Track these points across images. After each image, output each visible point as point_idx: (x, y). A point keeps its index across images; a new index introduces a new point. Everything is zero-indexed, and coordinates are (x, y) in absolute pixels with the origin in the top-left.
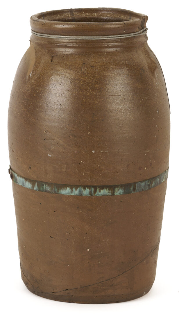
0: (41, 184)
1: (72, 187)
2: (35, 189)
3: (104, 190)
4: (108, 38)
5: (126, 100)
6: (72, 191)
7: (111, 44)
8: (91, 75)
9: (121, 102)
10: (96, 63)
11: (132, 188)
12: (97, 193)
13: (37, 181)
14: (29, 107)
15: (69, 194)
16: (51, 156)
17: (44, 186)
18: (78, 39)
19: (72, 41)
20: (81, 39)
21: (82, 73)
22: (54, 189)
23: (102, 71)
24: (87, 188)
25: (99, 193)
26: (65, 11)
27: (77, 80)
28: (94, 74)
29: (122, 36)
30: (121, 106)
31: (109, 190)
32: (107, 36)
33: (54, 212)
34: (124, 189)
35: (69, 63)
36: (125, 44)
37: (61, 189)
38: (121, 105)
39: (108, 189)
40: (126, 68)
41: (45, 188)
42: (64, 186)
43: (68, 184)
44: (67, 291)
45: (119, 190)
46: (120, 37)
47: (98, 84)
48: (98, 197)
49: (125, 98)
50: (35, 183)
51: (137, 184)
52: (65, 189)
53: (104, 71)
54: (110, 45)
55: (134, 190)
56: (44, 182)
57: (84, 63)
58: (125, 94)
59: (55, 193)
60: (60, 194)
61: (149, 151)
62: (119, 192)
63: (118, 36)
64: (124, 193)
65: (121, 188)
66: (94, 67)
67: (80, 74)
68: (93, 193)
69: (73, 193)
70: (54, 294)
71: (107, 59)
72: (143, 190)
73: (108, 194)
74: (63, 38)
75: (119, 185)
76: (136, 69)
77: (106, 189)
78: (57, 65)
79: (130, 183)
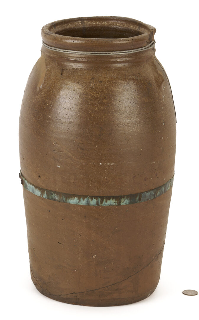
0: (50, 193)
1: (79, 197)
2: (44, 197)
3: (110, 200)
4: (117, 54)
5: (133, 115)
6: (80, 200)
7: (119, 60)
8: (100, 90)
9: (128, 116)
10: (105, 78)
11: (137, 198)
12: (103, 203)
13: (46, 190)
14: (39, 119)
15: (77, 203)
16: (59, 167)
17: (53, 195)
18: (87, 54)
19: (81, 56)
20: (90, 54)
21: (90, 87)
22: (63, 198)
23: (110, 86)
24: (94, 199)
25: (106, 203)
26: (76, 19)
27: (85, 94)
28: (102, 89)
29: (130, 52)
30: (128, 120)
31: (115, 200)
32: (115, 52)
33: (63, 220)
34: (130, 199)
35: (78, 77)
36: (133, 59)
37: (69, 198)
38: (128, 119)
39: (114, 200)
40: (134, 83)
41: (54, 197)
42: (72, 196)
43: (76, 194)
44: (74, 294)
45: (125, 200)
46: (128, 52)
47: (106, 99)
48: (105, 207)
49: (132, 112)
50: (44, 192)
51: (142, 194)
52: (73, 198)
53: (112, 86)
54: (118, 61)
55: (140, 200)
56: (53, 191)
57: (93, 78)
58: (132, 108)
59: (64, 202)
60: (68, 203)
61: (155, 162)
62: (125, 202)
63: (126, 51)
64: (130, 203)
65: (127, 199)
66: (102, 82)
67: (89, 89)
68: (100, 203)
69: (81, 203)
70: (61, 296)
71: (115, 74)
72: (148, 199)
73: (114, 204)
74: (73, 53)
75: (125, 196)
76: (143, 84)
77: (113, 199)
78: (66, 79)
79: (136, 194)
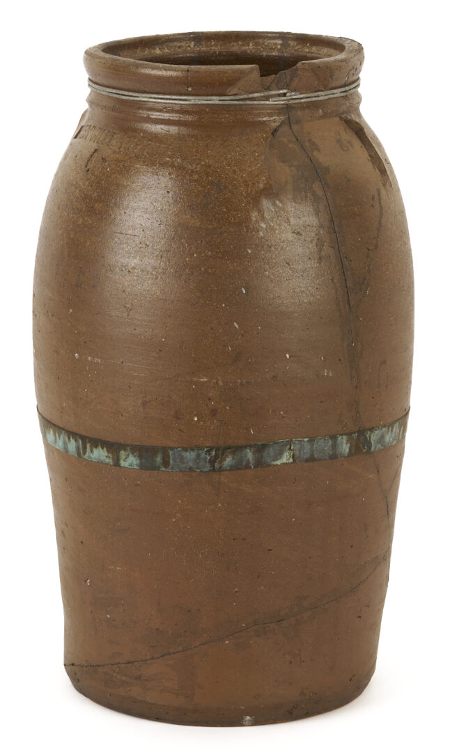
3: (98, 450)
4: (151, 100)
5: (150, 250)
7: (155, 115)
9: (136, 251)
11: (159, 459)
12: (88, 454)
15: (53, 444)
23: (115, 173)
24: (72, 439)
25: (91, 455)
28: (100, 178)
29: (186, 100)
30: (135, 261)
31: (108, 451)
32: (148, 95)
34: (140, 457)
36: (191, 118)
38: (134, 257)
39: (105, 449)
40: (169, 174)
43: (51, 421)
45: (128, 455)
47: (100, 203)
48: (91, 465)
49: (148, 243)
51: (171, 453)
53: (120, 174)
54: (154, 117)
55: (166, 463)
57: (96, 151)
58: (149, 233)
60: (47, 441)
61: (205, 380)
63: (173, 97)
64: (143, 467)
65: (132, 453)
66: (106, 161)
71: (139, 148)
72: (192, 469)
73: (107, 460)
75: (128, 445)
76: (195, 181)
77: (103, 448)
79: (153, 447)
